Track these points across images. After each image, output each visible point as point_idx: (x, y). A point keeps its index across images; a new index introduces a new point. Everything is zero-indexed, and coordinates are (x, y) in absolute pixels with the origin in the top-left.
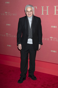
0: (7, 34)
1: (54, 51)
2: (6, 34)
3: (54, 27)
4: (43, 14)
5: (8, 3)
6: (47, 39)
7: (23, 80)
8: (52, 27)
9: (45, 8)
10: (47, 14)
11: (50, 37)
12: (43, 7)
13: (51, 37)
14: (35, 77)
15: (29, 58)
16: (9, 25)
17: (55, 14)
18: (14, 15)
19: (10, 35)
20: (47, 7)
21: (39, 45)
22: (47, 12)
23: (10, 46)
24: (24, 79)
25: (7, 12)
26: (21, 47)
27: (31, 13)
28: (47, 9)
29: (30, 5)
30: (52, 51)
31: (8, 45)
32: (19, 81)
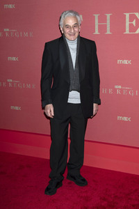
0: (11, 81)
1: (125, 119)
2: (9, 80)
3: (125, 62)
4: (97, 32)
5: (10, 6)
6: (108, 91)
7: (56, 187)
8: (119, 61)
9: (102, 19)
10: (108, 32)
11: (116, 87)
12: (96, 16)
13: (117, 85)
14: (84, 180)
15: (69, 137)
16: (14, 59)
17: (127, 32)
18: (26, 34)
19: (18, 83)
20: (108, 16)
21: (95, 105)
22: (108, 28)
23: (17, 108)
24: (58, 184)
25: (8, 30)
26: (52, 111)
27: (76, 29)
28: (108, 21)
29: (71, 11)
30: (119, 118)
31: (12, 107)
32: (48, 189)
